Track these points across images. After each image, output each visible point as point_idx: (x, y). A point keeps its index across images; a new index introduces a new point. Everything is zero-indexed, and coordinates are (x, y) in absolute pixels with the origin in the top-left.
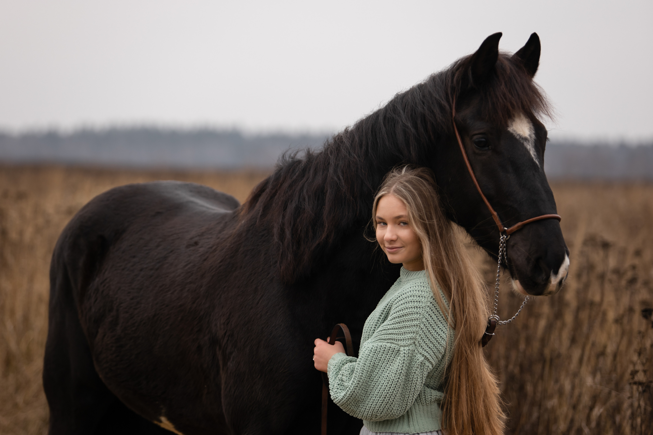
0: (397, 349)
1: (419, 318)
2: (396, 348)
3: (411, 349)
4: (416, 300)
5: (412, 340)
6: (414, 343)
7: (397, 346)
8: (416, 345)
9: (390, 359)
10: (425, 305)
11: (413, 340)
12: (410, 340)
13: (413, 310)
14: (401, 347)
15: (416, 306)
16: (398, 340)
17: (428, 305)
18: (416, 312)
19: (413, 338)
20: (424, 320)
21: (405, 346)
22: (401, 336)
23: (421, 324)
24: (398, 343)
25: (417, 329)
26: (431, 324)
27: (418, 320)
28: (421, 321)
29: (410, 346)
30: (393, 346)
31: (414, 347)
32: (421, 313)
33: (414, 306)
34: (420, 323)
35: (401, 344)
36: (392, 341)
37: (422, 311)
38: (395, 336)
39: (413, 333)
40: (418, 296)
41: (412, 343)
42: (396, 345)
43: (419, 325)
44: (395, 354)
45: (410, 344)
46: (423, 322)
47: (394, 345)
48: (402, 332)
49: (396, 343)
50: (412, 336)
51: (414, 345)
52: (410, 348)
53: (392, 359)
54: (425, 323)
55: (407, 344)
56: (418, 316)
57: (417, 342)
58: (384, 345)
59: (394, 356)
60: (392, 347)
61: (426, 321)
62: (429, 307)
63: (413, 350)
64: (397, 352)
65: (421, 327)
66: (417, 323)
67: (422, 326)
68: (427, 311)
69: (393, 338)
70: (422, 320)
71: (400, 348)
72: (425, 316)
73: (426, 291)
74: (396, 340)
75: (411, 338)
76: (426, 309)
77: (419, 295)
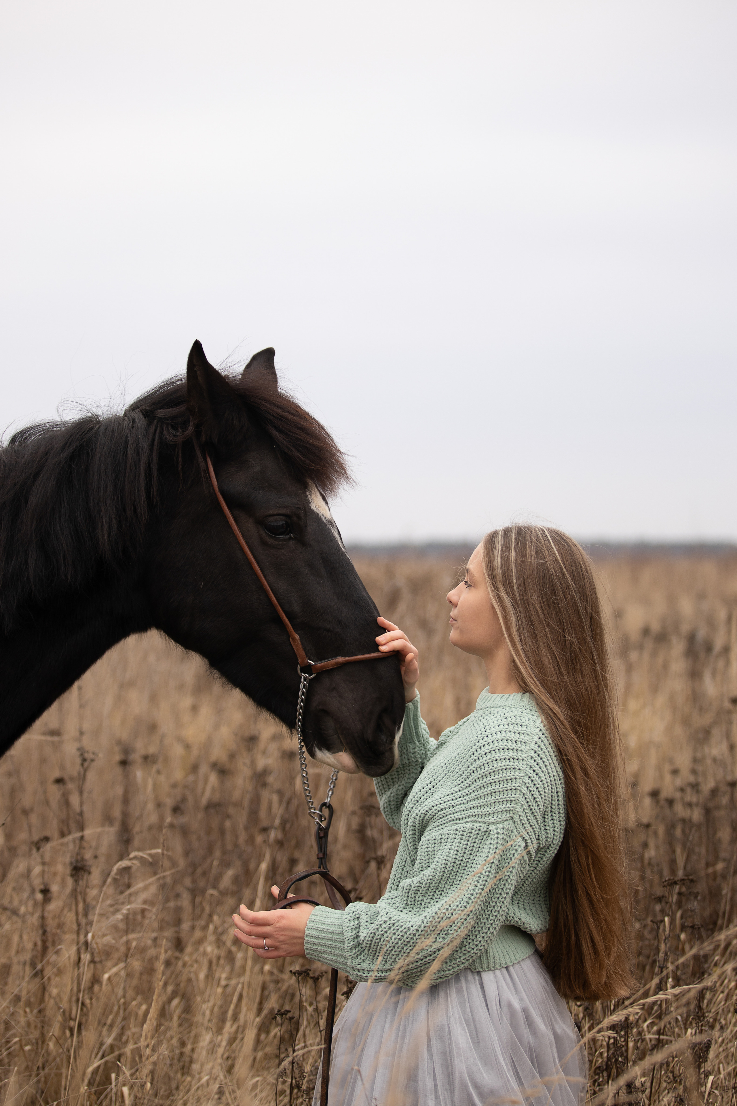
0: (484, 830)
1: (518, 777)
2: (482, 828)
3: (507, 828)
4: (511, 748)
5: (507, 814)
6: (512, 818)
7: (483, 825)
8: (514, 822)
9: (473, 846)
10: (526, 756)
11: (510, 814)
12: (505, 813)
13: (508, 763)
14: (490, 825)
15: (513, 757)
16: (484, 816)
17: (531, 755)
18: (513, 767)
19: (510, 810)
20: (527, 780)
21: (497, 823)
22: (488, 809)
23: (523, 787)
24: (484, 820)
25: (516, 796)
26: (538, 786)
27: (518, 780)
28: (521, 782)
29: (505, 823)
30: (476, 825)
31: (510, 825)
32: (521, 768)
33: (508, 757)
34: (521, 785)
35: (490, 821)
36: (473, 819)
37: (522, 765)
38: (478, 810)
39: (509, 803)
40: (514, 742)
41: (508, 819)
42: (481, 824)
43: (519, 788)
44: (481, 838)
45: (505, 819)
46: (525, 783)
47: (478, 824)
48: (490, 802)
49: (482, 820)
50: (508, 808)
51: (511, 822)
52: (506, 825)
53: (478, 846)
54: (529, 785)
55: (500, 820)
56: (517, 773)
57: (516, 818)
58: (462, 827)
59: (480, 841)
60: (475, 827)
61: (530, 781)
62: (533, 759)
63: (510, 828)
64: (483, 834)
65: (524, 792)
66: (516, 785)
67: (524, 790)
68: (530, 764)
69: (476, 813)
70: (524, 780)
71: (488, 827)
72: (527, 773)
73: (527, 733)
74: (480, 816)
75: (506, 811)
76: (528, 763)
77: (515, 739)
